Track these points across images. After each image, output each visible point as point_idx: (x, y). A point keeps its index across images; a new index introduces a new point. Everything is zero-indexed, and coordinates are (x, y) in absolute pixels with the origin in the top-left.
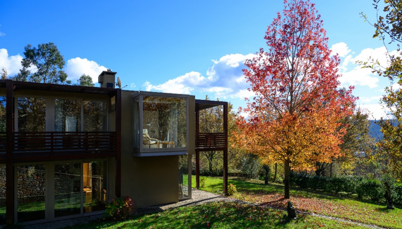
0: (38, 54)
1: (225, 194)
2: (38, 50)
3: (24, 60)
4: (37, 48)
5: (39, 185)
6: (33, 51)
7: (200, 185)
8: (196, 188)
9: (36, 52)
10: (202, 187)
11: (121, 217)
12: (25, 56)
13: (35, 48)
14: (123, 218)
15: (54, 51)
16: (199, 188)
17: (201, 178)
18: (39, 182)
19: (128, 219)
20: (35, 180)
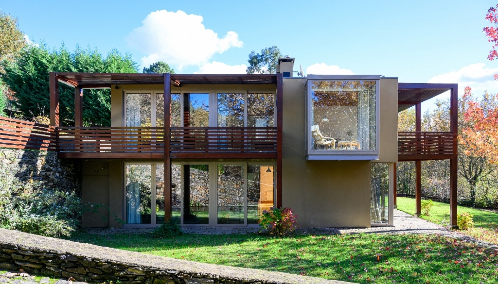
0: (261, 60)
1: (451, 226)
2: (262, 56)
3: (249, 68)
4: (261, 54)
5: (238, 194)
6: (256, 57)
7: (423, 212)
8: (416, 216)
9: (259, 58)
10: (426, 214)
11: (280, 232)
12: (249, 64)
13: (259, 54)
14: (281, 234)
15: (276, 54)
16: (420, 215)
17: (423, 201)
18: (239, 191)
19: (287, 236)
20: (235, 188)
